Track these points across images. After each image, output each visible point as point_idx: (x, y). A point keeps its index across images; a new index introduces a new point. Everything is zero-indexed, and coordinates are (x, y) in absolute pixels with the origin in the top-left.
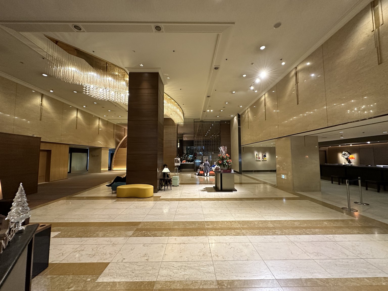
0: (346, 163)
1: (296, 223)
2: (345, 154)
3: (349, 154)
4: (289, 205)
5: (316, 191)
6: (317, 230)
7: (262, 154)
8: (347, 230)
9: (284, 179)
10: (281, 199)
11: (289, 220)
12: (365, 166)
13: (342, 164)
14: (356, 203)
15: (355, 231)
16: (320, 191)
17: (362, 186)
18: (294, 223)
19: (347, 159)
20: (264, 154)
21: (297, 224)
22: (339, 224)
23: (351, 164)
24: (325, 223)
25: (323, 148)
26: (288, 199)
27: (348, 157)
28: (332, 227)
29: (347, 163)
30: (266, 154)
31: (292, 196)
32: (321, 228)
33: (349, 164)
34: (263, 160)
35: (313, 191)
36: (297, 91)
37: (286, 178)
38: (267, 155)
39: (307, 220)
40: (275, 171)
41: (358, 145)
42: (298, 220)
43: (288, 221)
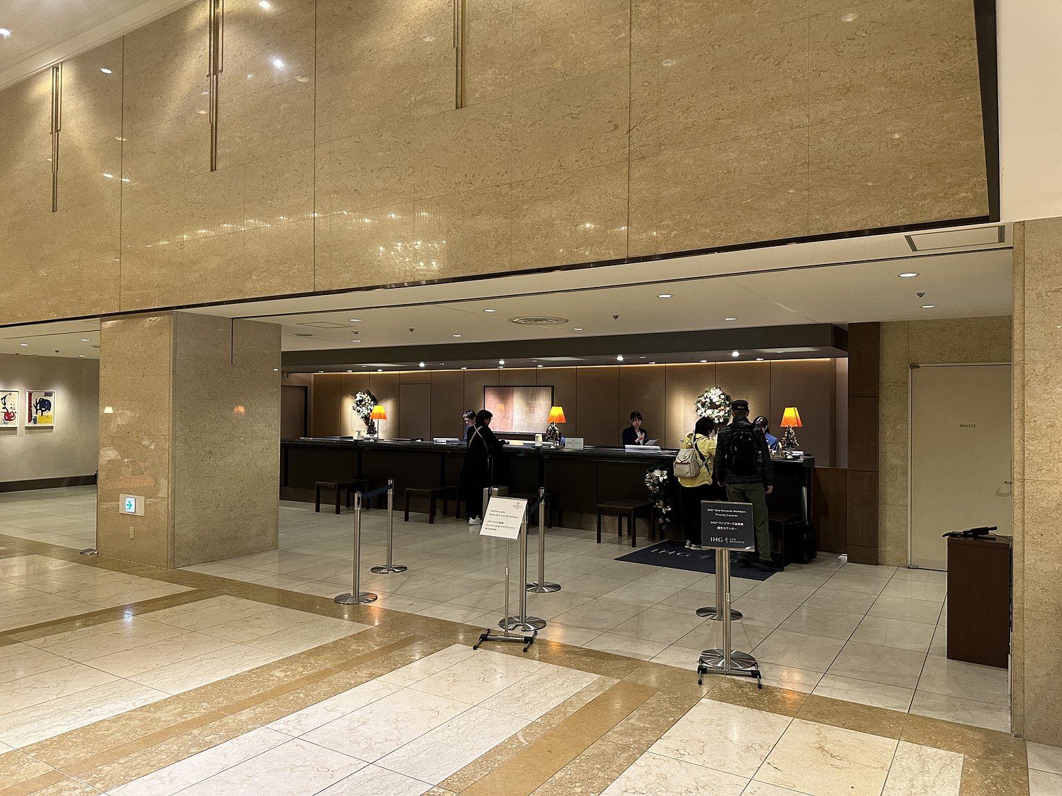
0: (362, 434)
1: (163, 715)
2: (362, 401)
3: (372, 402)
4: (146, 637)
5: (262, 550)
6: (246, 714)
7: (30, 395)
8: (340, 677)
9: (132, 516)
10: (114, 613)
11: (135, 710)
12: (407, 442)
13: (352, 438)
14: (375, 570)
15: (364, 673)
16: (275, 546)
17: (394, 509)
18: (157, 716)
19: (367, 419)
20: (38, 396)
21: (166, 717)
22: (319, 664)
23: (376, 436)
24: (278, 673)
25: (299, 378)
26: (143, 607)
27: (369, 412)
28: (300, 680)
29: (365, 435)
30: (50, 394)
31: (162, 589)
32: (261, 699)
33: (368, 436)
34: (32, 424)
35: (251, 552)
36: (215, 107)
37: (141, 513)
38: (60, 401)
39: (212, 684)
40: (91, 480)
41: (398, 372)
42: (177, 696)
43: (129, 716)
